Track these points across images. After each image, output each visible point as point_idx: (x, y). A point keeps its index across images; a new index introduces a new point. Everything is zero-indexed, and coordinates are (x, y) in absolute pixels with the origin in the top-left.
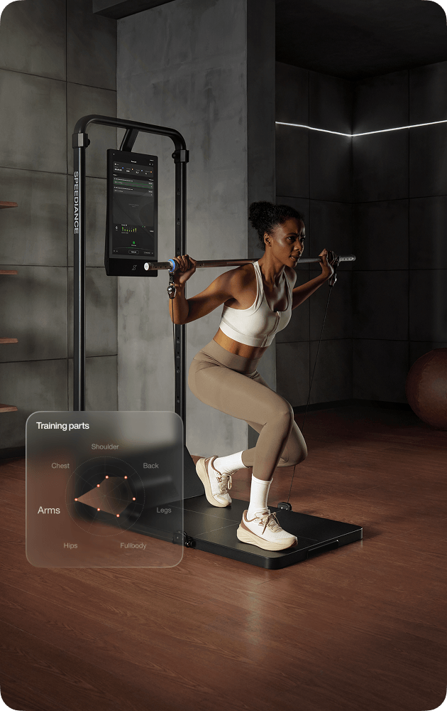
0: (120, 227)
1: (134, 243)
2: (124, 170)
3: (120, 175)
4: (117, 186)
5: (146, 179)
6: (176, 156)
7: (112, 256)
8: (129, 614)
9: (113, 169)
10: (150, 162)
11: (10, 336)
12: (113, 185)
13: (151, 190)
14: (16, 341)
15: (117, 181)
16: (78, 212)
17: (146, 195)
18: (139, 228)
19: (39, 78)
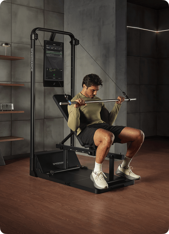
0: (49, 69)
1: (54, 75)
2: (51, 48)
3: (49, 50)
4: (47, 54)
5: (59, 51)
6: (71, 42)
7: (45, 80)
8: (67, 220)
9: (46, 47)
10: (61, 45)
11: (21, 110)
12: (46, 53)
13: (61, 55)
14: (23, 112)
15: (47, 52)
16: (32, 63)
17: (59, 57)
18: (56, 69)
19: (34, 8)
